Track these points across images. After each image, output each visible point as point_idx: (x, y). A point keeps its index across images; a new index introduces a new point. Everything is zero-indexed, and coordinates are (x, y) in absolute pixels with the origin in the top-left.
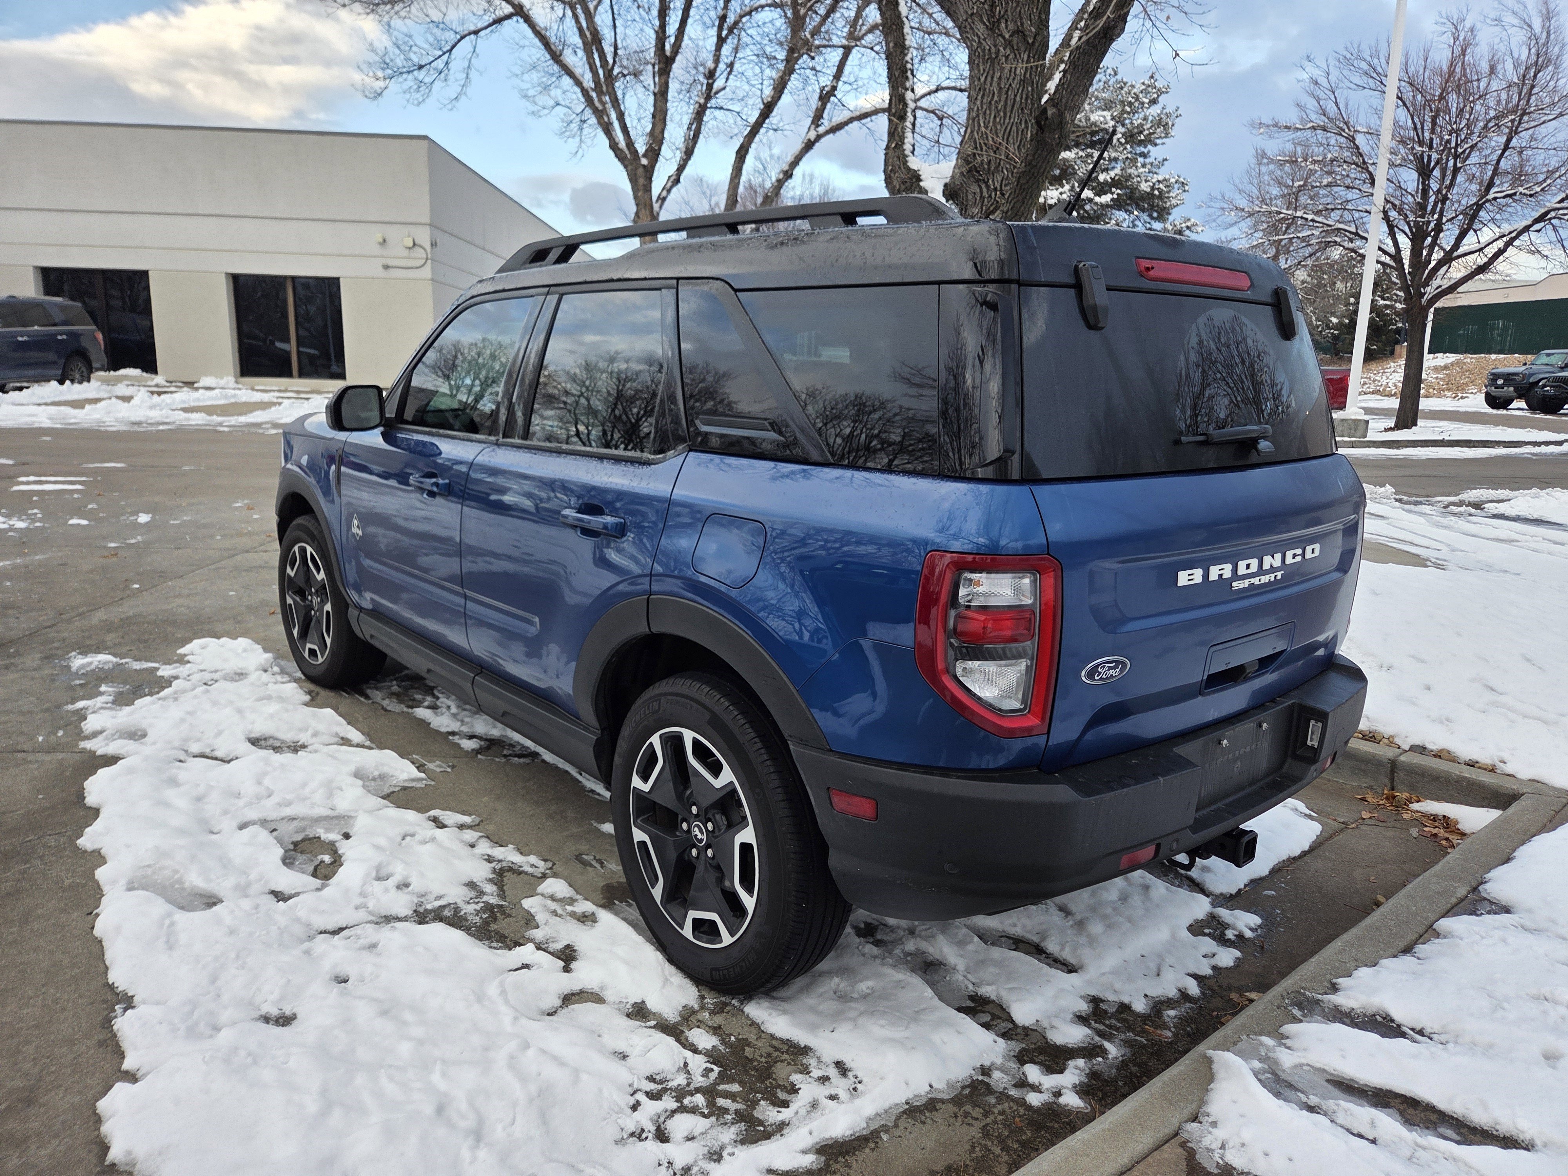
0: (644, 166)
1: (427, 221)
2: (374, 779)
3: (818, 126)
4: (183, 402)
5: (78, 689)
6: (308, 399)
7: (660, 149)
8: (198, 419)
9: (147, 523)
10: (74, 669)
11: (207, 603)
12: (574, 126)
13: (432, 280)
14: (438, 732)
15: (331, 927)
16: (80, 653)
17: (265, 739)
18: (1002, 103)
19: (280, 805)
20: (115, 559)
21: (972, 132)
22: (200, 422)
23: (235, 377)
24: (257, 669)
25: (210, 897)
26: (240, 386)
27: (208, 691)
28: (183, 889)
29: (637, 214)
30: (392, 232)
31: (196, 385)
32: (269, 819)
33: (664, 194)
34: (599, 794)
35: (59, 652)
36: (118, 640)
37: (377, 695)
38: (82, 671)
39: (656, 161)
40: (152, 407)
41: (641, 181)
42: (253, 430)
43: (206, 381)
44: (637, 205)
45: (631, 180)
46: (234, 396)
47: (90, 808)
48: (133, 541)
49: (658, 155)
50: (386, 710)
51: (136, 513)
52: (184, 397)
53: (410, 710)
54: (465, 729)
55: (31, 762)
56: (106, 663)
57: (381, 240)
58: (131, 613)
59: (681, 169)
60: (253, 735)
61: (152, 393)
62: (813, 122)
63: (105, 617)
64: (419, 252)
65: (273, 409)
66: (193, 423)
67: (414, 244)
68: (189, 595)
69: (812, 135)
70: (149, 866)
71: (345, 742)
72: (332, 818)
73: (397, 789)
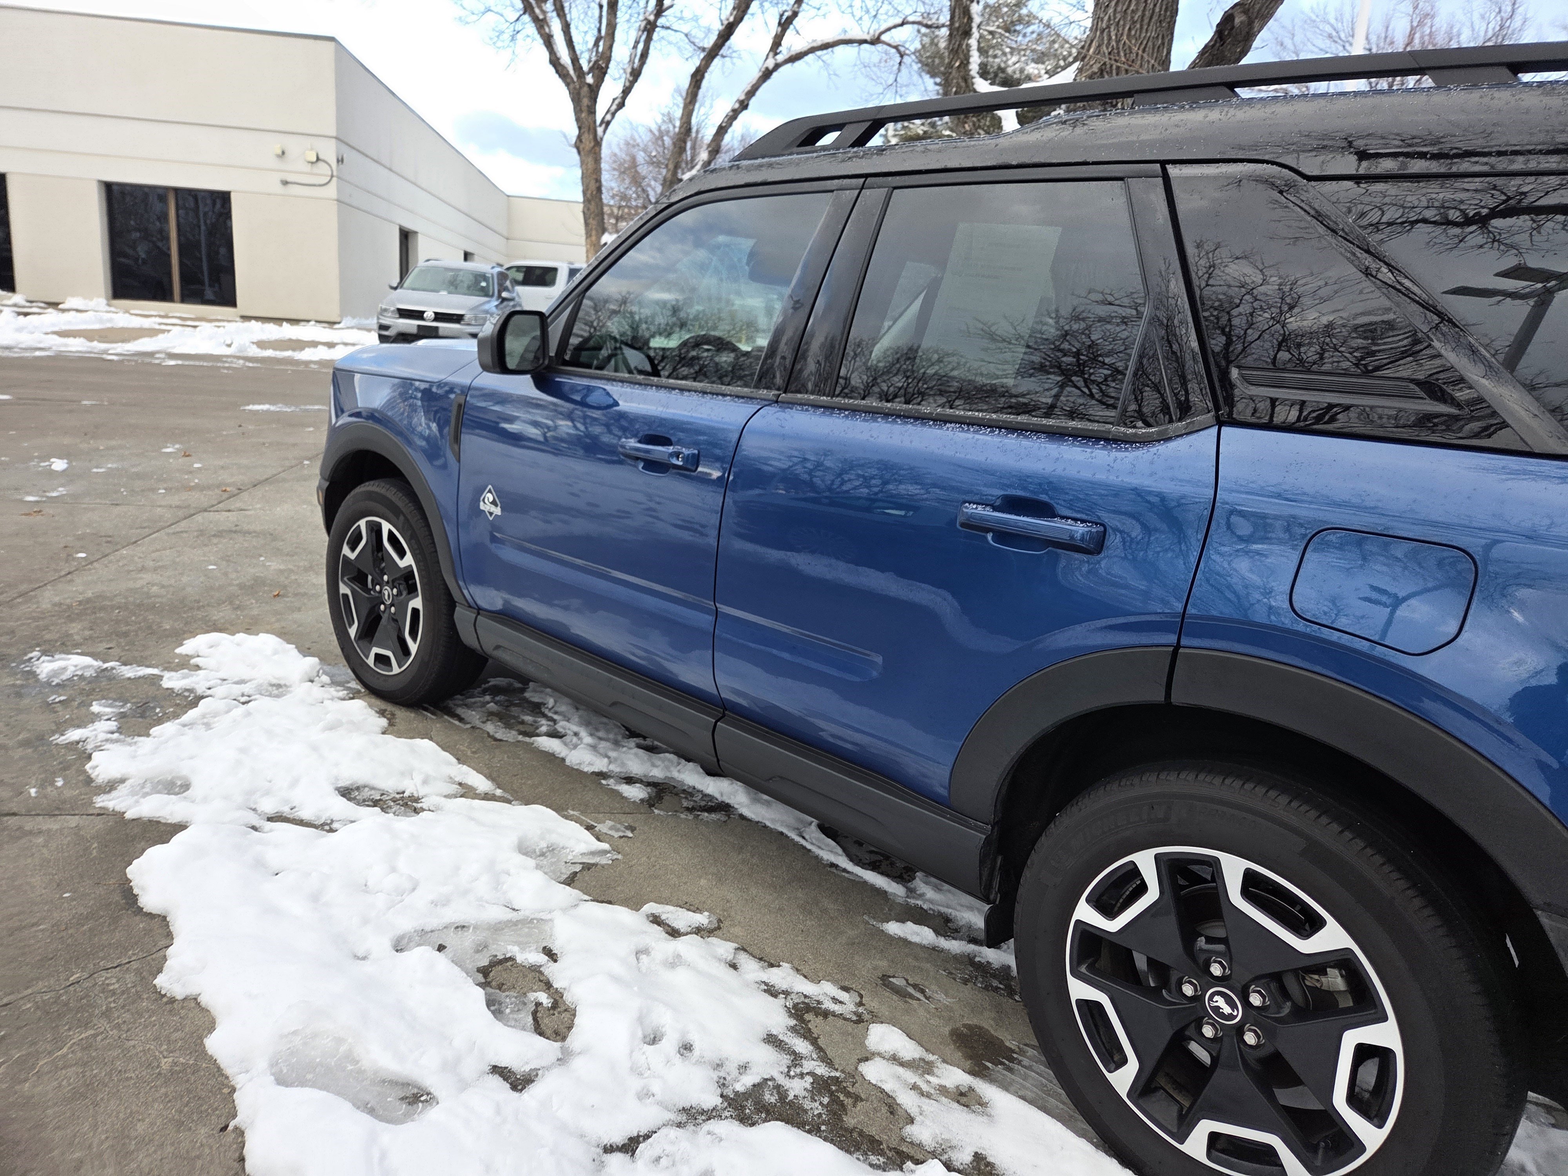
0: (589, 85)
1: (334, 134)
2: (543, 854)
3: (776, 54)
4: (53, 325)
5: (59, 708)
6: (195, 327)
7: (607, 67)
8: (77, 345)
9: (64, 471)
10: (43, 676)
11: (185, 579)
12: (506, 36)
13: (338, 200)
14: (580, 772)
15: (619, 1139)
16: (44, 653)
17: (358, 788)
18: (1139, 13)
19: (435, 903)
20: (39, 518)
21: (1099, 46)
22: (80, 349)
23: (107, 299)
24: (302, 681)
25: (406, 1085)
26: (112, 309)
27: (248, 714)
28: (360, 1072)
29: (579, 138)
30: (294, 146)
31: (61, 306)
32: (428, 928)
33: (608, 117)
34: (845, 870)
35: (13, 651)
36: (87, 633)
37: (474, 716)
38: (56, 681)
39: (602, 80)
40: (20, 330)
41: (586, 102)
42: (147, 360)
43: (71, 302)
44: (580, 128)
45: (573, 100)
46: (111, 320)
47: (151, 916)
48: (55, 494)
49: (605, 73)
50: (496, 740)
51: (47, 457)
52: (52, 318)
53: (527, 739)
54: (615, 768)
55: (31, 833)
56: (85, 667)
57: (280, 152)
58: (89, 594)
59: (626, 91)
60: (341, 784)
61: (19, 314)
62: (771, 50)
63: (57, 599)
64: (322, 168)
65: (161, 336)
66: (74, 349)
67: (318, 159)
68: (155, 569)
69: (770, 64)
70: (295, 1033)
71: (467, 792)
72: (516, 923)
73: (578, 868)
